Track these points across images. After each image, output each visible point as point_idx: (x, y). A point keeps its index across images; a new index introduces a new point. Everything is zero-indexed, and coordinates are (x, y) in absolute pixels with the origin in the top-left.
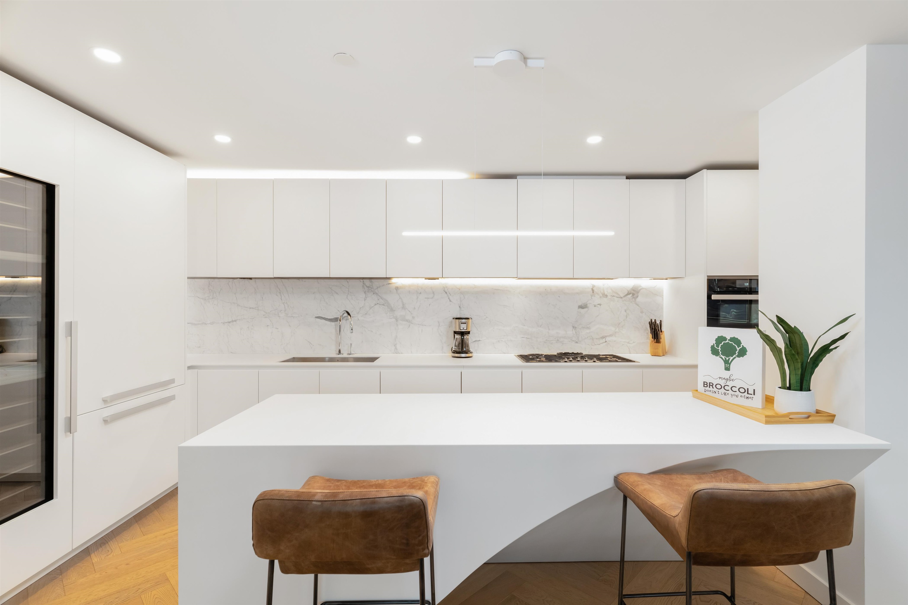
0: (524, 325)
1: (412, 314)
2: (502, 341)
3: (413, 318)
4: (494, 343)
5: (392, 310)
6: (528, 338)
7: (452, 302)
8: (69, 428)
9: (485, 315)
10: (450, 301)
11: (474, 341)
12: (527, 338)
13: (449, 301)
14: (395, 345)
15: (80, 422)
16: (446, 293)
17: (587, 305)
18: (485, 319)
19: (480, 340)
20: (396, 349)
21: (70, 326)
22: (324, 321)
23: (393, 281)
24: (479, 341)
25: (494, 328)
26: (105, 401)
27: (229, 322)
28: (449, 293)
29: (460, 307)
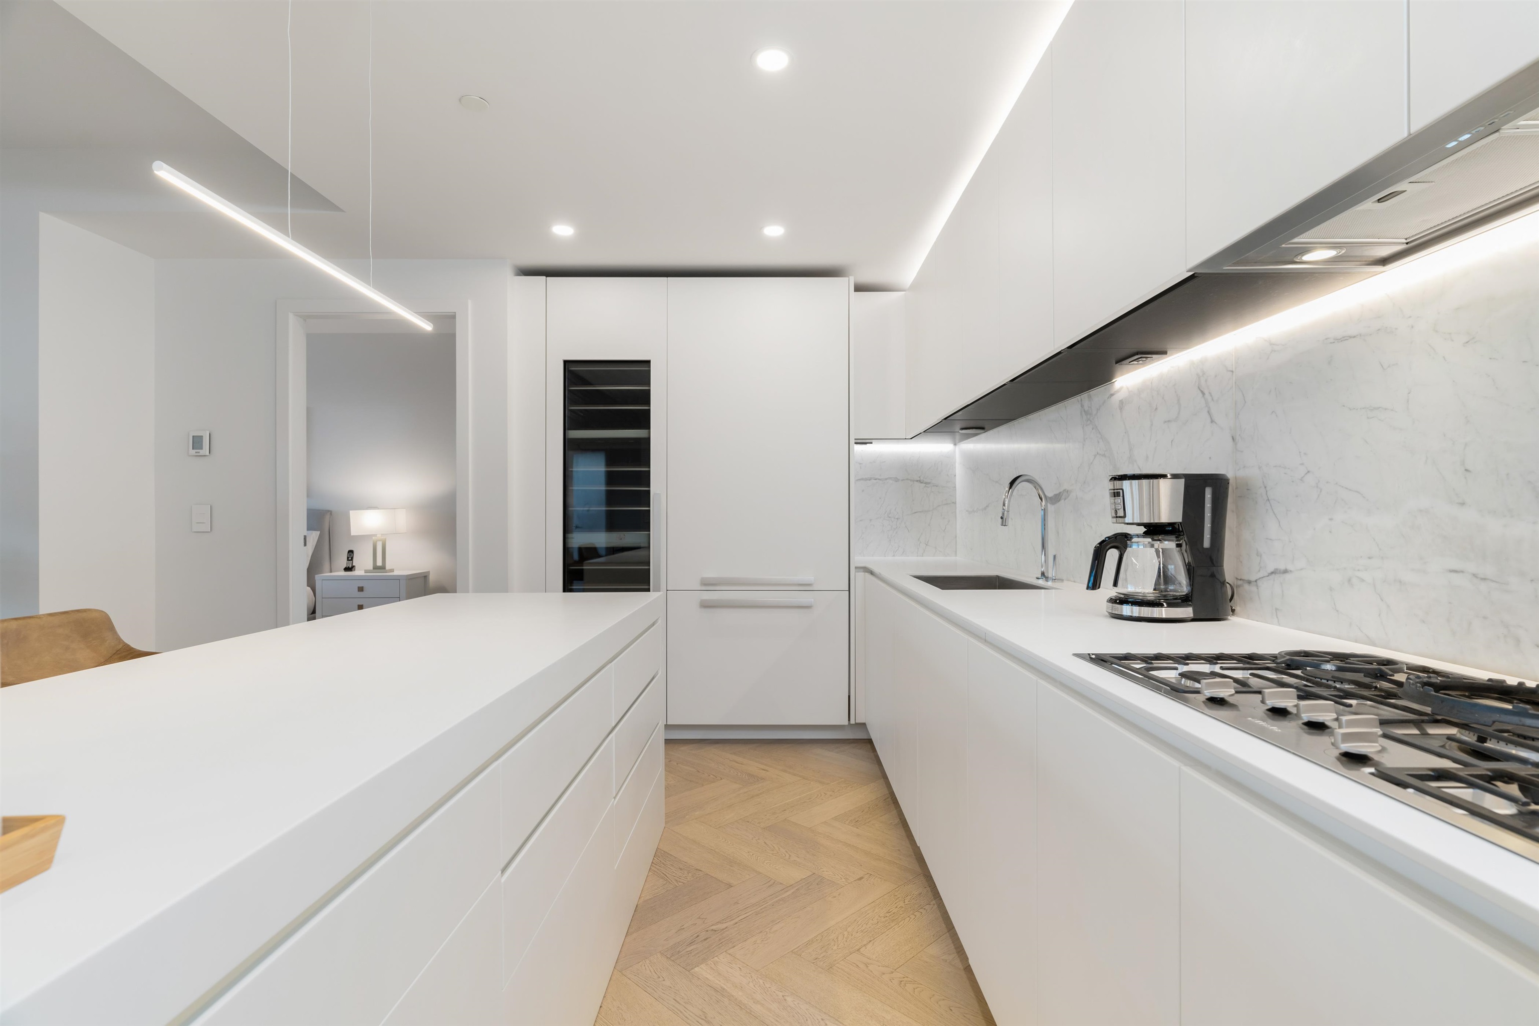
0: (1463, 504)
2: (1363, 580)
4: (1331, 589)
5: (1115, 467)
6: (1484, 579)
7: (1216, 423)
9: (1302, 464)
10: (1212, 421)
11: (1272, 573)
12: (1475, 575)
13: (1209, 420)
16: (1203, 394)
18: (1302, 480)
19: (1290, 567)
23: (1117, 385)
24: (1286, 571)
25: (1331, 519)
28: (1210, 393)
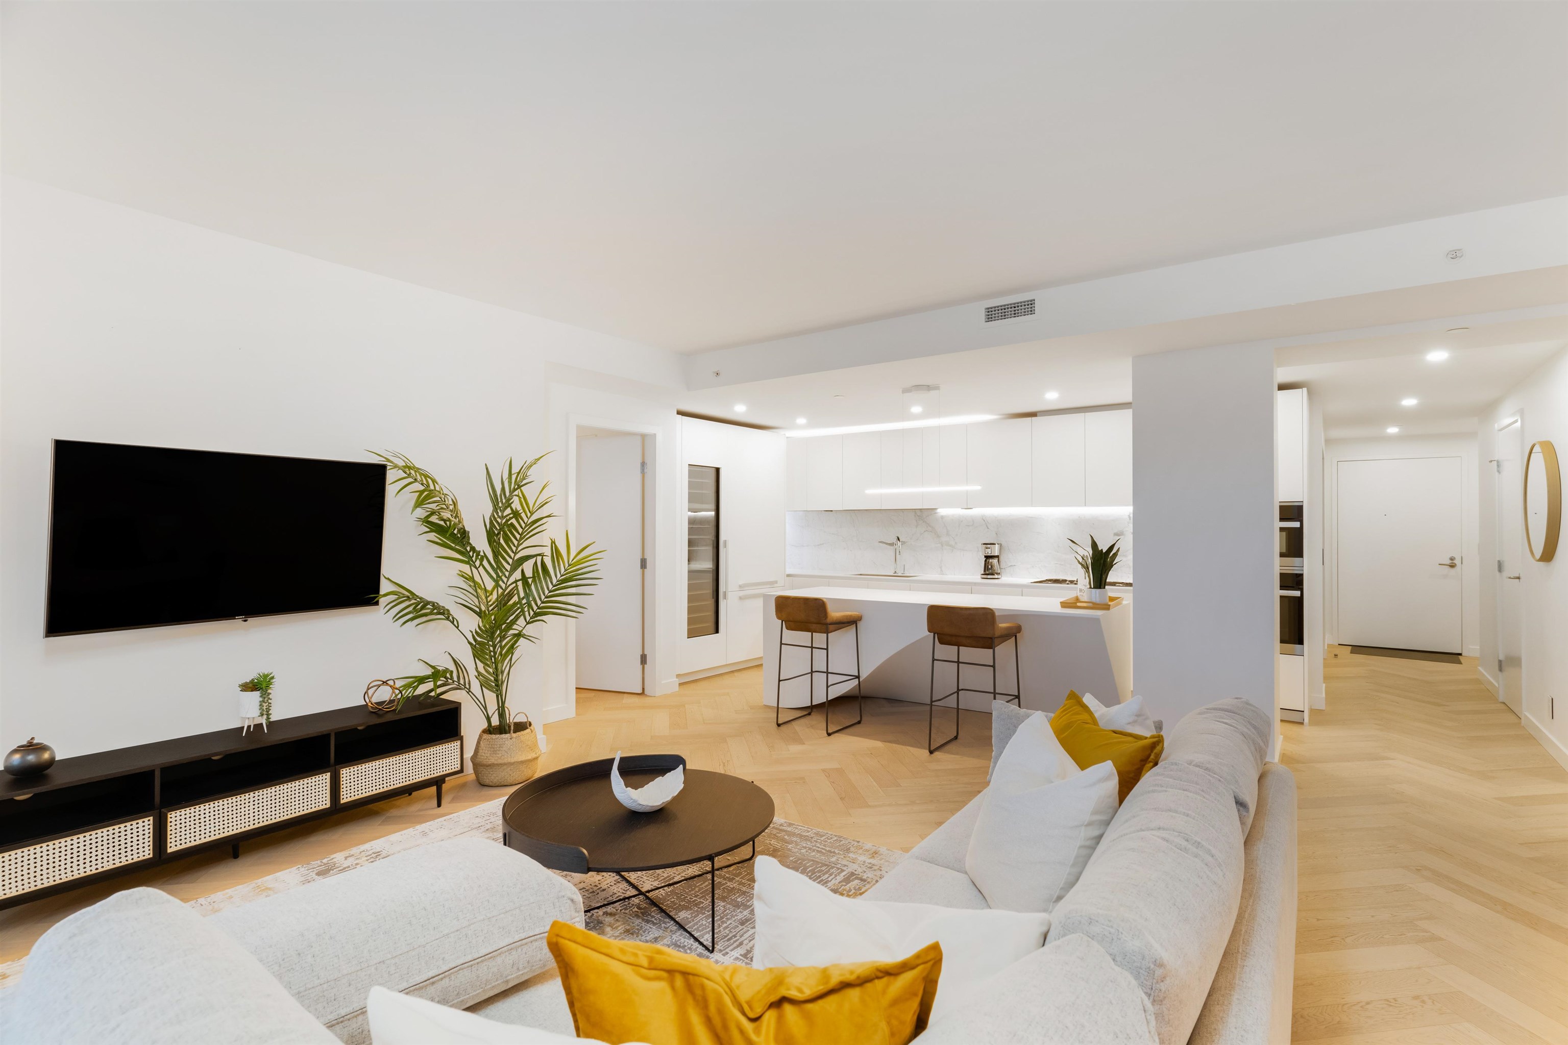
1: (954, 539)
3: (956, 543)
4: (1028, 568)
5: (938, 537)
7: (989, 529)
8: (725, 598)
9: (1017, 541)
11: (1001, 565)
13: (987, 528)
14: (941, 567)
15: (729, 595)
16: (984, 521)
17: (1123, 532)
18: (1017, 546)
19: (1015, 565)
20: (942, 571)
21: (725, 542)
22: (884, 545)
23: (939, 511)
26: (740, 586)
27: (818, 545)
28: (987, 521)
29: (996, 534)
